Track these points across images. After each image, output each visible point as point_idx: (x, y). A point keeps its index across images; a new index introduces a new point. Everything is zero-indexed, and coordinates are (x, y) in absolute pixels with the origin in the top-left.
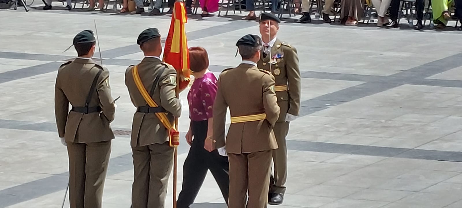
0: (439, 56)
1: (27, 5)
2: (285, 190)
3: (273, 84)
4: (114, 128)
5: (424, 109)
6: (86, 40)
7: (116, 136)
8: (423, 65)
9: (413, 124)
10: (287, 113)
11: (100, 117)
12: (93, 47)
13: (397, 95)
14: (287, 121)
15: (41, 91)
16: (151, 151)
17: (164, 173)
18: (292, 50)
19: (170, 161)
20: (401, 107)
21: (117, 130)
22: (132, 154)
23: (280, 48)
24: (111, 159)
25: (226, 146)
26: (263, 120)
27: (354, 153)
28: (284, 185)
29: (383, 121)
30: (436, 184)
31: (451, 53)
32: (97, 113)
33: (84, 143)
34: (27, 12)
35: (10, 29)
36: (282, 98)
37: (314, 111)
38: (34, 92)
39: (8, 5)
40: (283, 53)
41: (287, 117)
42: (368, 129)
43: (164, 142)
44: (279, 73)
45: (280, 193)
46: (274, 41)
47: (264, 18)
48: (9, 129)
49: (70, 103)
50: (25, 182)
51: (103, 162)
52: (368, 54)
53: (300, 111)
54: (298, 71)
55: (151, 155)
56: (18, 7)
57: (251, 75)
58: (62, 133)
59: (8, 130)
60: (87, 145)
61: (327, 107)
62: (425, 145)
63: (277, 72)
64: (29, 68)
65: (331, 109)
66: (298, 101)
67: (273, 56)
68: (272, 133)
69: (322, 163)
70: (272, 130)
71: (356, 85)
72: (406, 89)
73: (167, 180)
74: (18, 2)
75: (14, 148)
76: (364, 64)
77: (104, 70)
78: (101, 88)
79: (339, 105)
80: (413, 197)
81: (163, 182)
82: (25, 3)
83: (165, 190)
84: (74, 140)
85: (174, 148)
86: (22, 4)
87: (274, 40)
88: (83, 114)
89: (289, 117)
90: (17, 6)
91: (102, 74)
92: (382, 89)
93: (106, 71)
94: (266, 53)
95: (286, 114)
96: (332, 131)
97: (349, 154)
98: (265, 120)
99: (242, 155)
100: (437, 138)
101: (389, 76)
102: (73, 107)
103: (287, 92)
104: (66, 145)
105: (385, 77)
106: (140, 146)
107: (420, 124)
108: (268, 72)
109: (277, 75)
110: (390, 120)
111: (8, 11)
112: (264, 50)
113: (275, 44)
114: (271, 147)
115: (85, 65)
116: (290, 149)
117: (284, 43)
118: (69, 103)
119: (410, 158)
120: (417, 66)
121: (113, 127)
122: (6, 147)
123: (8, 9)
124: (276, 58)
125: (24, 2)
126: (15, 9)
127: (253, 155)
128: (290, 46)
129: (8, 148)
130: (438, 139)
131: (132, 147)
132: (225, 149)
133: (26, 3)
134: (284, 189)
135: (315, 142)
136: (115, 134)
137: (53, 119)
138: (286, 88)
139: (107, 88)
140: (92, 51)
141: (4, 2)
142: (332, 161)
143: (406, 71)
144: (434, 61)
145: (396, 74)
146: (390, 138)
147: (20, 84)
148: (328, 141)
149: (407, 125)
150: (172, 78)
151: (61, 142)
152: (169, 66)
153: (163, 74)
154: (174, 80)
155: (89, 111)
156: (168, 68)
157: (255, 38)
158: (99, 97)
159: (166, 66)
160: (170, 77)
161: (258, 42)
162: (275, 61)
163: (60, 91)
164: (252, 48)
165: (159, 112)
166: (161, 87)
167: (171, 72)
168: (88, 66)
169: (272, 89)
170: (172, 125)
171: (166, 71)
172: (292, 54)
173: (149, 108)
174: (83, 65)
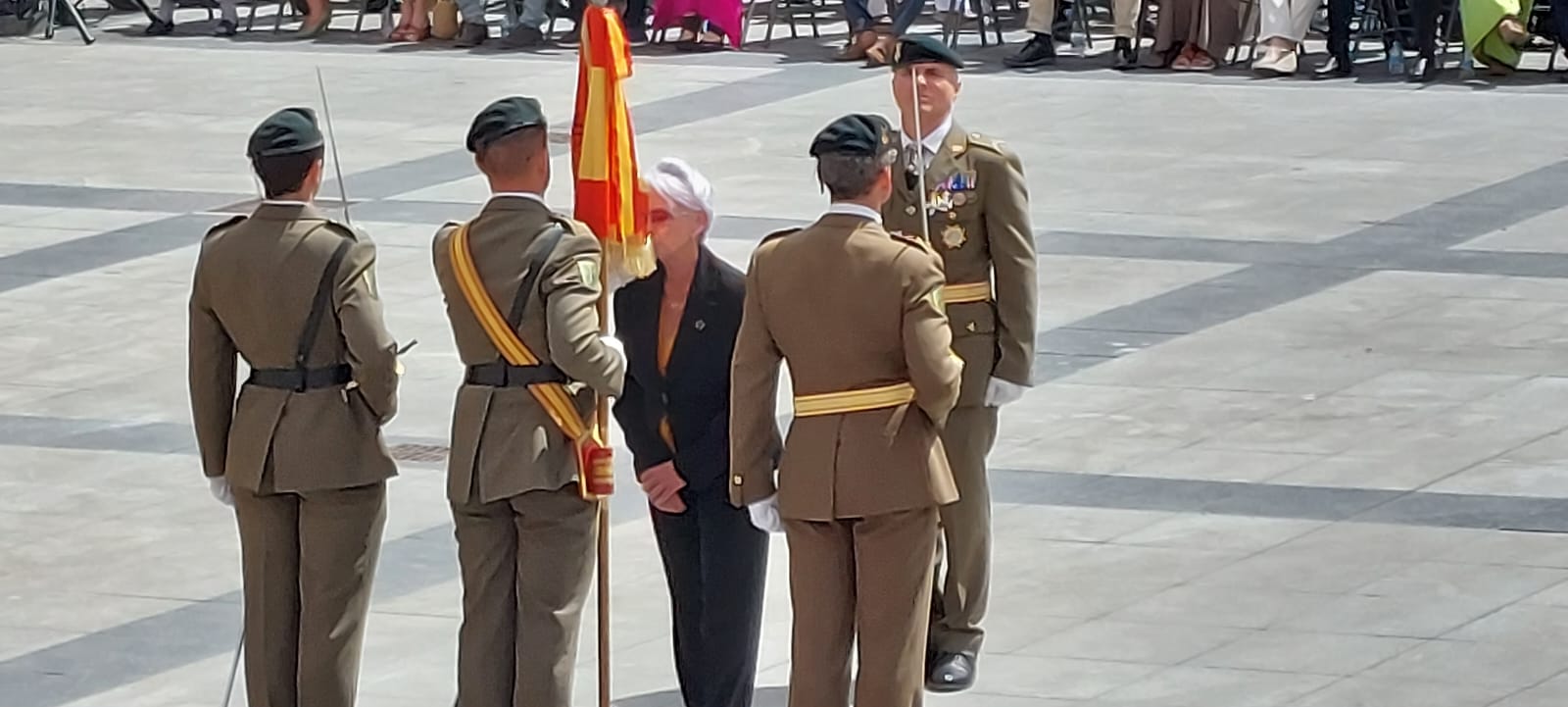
0: (1499, 172)
1: (87, 20)
2: (981, 640)
3: (940, 283)
5: (1449, 353)
6: (293, 142)
7: (403, 465)
8: (1444, 203)
9: (1410, 405)
10: (992, 374)
11: (346, 406)
12: (317, 166)
13: (1353, 308)
14: (990, 405)
15: (141, 316)
16: (523, 514)
17: (564, 590)
19: (584, 549)
20: (1366, 347)
21: (403, 446)
22: (454, 527)
23: (964, 157)
24: (384, 545)
25: (778, 498)
26: (906, 406)
27: (1213, 510)
28: (979, 625)
29: (1310, 397)
30: (1497, 610)
31: (1535, 161)
33: (295, 494)
34: (88, 47)
35: (30, 105)
36: (971, 327)
37: (1075, 367)
38: (119, 320)
39: (25, 22)
40: (974, 172)
41: (991, 390)
42: (1258, 425)
43: (566, 482)
44: (960, 241)
45: (966, 653)
46: (945, 133)
47: (911, 54)
48: (37, 449)
49: (243, 355)
50: (95, 630)
51: (359, 556)
52: (1253, 169)
53: (1035, 369)
54: (1026, 234)
55: (519, 527)
56: (54, 29)
57: (862, 252)
58: (216, 462)
60: (304, 499)
61: (1117, 352)
62: (1449, 479)
63: (954, 236)
64: (100, 236)
65: (1132, 358)
66: (1029, 337)
67: (940, 182)
68: (938, 446)
69: (1105, 546)
70: (938, 439)
71: (1211, 276)
72: (1385, 285)
73: (577, 613)
74: (57, 13)
75: (56, 514)
76: (1239, 203)
77: (357, 241)
78: (347, 302)
79: (1158, 346)
80: (1419, 657)
81: (563, 623)
82: (81, 14)
83: (570, 647)
84: (261, 485)
85: (597, 503)
86: (70, 18)
87: (945, 127)
88: (291, 394)
89: (997, 390)
90: (56, 25)
91: (350, 255)
92: (1302, 289)
93: (366, 241)
94: (916, 173)
95: (988, 380)
96: (1137, 436)
98: (912, 404)
99: (838, 526)
100: (1496, 452)
101: (1328, 243)
102: (253, 371)
103: (988, 305)
104: (228, 503)
105: (1312, 247)
106: (482, 498)
107: (1435, 404)
108: (919, 241)
109: (956, 247)
110: (1329, 394)
111: (21, 43)
113: (948, 143)
115: (292, 226)
116: (998, 500)
117: (977, 136)
118: (239, 355)
119: (1404, 522)
120: (1420, 207)
121: (392, 434)
122: (27, 508)
123: (22, 38)
124: (952, 191)
125: (78, 11)
126: (49, 37)
127: (873, 524)
128: (1001, 148)
129: (34, 513)
130: (1498, 456)
131: (452, 504)
132: (773, 506)
134: (979, 637)
135: (1081, 472)
137: (184, 413)
138: (985, 290)
139: (372, 301)
140: (313, 180)
141: (11, 14)
142: (1138, 538)
143: (1383, 224)
144: (1480, 190)
145: (1348, 236)
146: (1337, 454)
147: (68, 295)
148: (1123, 469)
149: (1392, 410)
150: (586, 267)
151: (210, 493)
152: (576, 226)
153: (555, 255)
154: (593, 277)
155: (308, 384)
156: (572, 233)
157: (876, 126)
158: (343, 332)
159: (565, 226)
160: (580, 263)
161: (885, 140)
162: (947, 199)
163: (207, 318)
164: (868, 160)
165: (543, 382)
166: (549, 299)
167: (582, 248)
168: (301, 227)
169: (936, 302)
170: (588, 427)
171: (565, 243)
172: (1006, 175)
173: (509, 368)
174: (286, 223)
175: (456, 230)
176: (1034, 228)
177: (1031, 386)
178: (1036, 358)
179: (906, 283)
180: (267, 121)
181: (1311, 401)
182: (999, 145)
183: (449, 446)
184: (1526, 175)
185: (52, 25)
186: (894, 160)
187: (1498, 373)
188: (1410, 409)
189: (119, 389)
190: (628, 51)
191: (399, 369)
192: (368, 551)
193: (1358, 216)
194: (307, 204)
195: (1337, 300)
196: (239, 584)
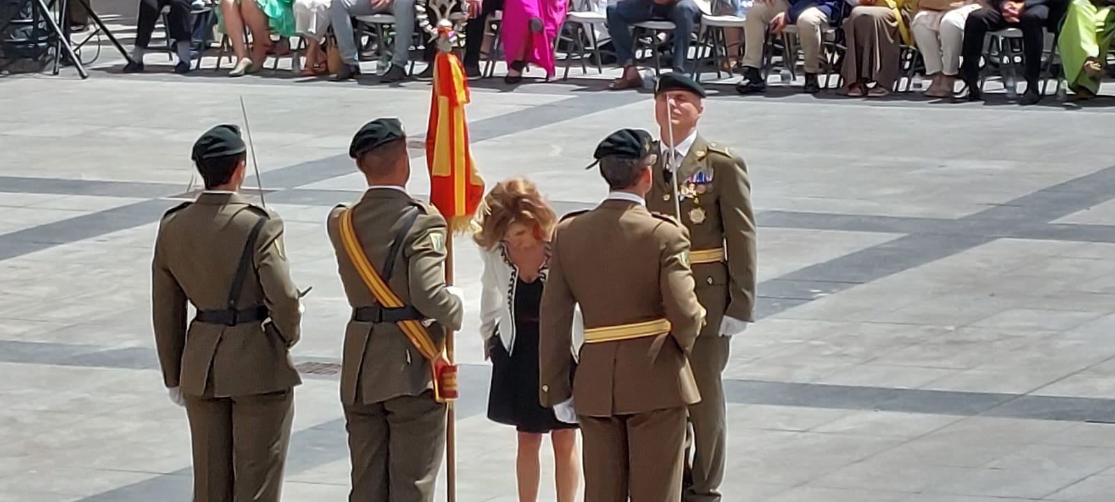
0: (1083, 169)
1: (83, 62)
2: (719, 500)
3: (686, 247)
4: (298, 359)
5: (1048, 297)
6: (224, 149)
8: (1045, 190)
9: (1022, 334)
10: (725, 313)
11: (264, 335)
12: (241, 165)
13: (981, 265)
14: (723, 336)
15: (121, 271)
16: (393, 413)
17: (423, 465)
18: (733, 163)
19: (436, 437)
20: (991, 292)
21: (309, 363)
22: (346, 422)
23: (705, 160)
24: (295, 434)
25: (574, 400)
26: (664, 336)
27: (883, 408)
28: (718, 490)
29: (951, 328)
30: (1083, 479)
32: (259, 322)
33: (229, 398)
34: (83, 81)
35: (43, 122)
36: (710, 281)
37: (784, 307)
38: (107, 274)
39: (38, 63)
40: (712, 170)
41: (723, 325)
42: (915, 348)
43: (421, 391)
44: (702, 219)
46: (692, 142)
47: (667, 84)
48: (49, 366)
49: (192, 302)
50: (90, 494)
51: (274, 443)
52: (909, 167)
53: (755, 309)
54: (748, 213)
55: (390, 423)
56: (61, 68)
57: (632, 226)
58: (172, 377)
59: (45, 369)
60: (234, 402)
61: (814, 296)
62: (1051, 386)
63: (697, 216)
64: (93, 215)
65: (824, 301)
66: (750, 287)
67: (688, 177)
69: (807, 433)
70: (687, 361)
71: (882, 242)
72: (1004, 249)
73: (432, 482)
74: (61, 56)
75: (62, 412)
76: (900, 191)
77: (269, 219)
78: (265, 261)
79: (842, 292)
81: (422, 489)
82: (78, 57)
84: (205, 393)
85: (446, 404)
86: (70, 60)
87: (691, 138)
88: (225, 327)
89: (728, 325)
90: (61, 65)
91: (265, 228)
92: (945, 251)
93: (276, 218)
94: (671, 171)
95: (722, 318)
96: (828, 356)
97: (871, 409)
98: (668, 334)
99: (615, 420)
100: (1084, 367)
101: (960, 219)
102: (198, 311)
103: (722, 265)
104: (182, 405)
105: (952, 221)
106: (365, 402)
107: (1039, 333)
108: (672, 218)
109: (698, 223)
110: (965, 326)
111: (36, 77)
112: (668, 162)
113: (693, 150)
114: (686, 400)
115: (223, 209)
117: (714, 145)
118: (189, 302)
119: (1019, 416)
123: (37, 75)
124: (696, 184)
125: (76, 55)
126: (56, 73)
127: (641, 419)
128: (730, 153)
129: (46, 411)
130: (1084, 370)
131: (344, 405)
132: (570, 406)
133: (81, 58)
134: (718, 498)
135: (789, 381)
136: (303, 371)
138: (719, 254)
139: (281, 260)
140: (239, 176)
141: (28, 57)
142: (828, 428)
143: (1002, 205)
144: (1071, 181)
145: (979, 214)
146: (968, 369)
147: (71, 256)
148: (819, 379)
149: (1009, 337)
150: (435, 237)
151: (169, 398)
152: (428, 208)
153: (413, 230)
154: (441, 243)
155: (238, 319)
156: (425, 213)
157: (641, 137)
158: (261, 282)
159: (420, 207)
160: (432, 235)
161: (647, 147)
162: (693, 188)
163: (164, 275)
164: (635, 161)
165: (407, 320)
166: (410, 260)
167: (433, 224)
168: (230, 210)
169: (684, 260)
170: (439, 351)
171: (421, 221)
172: (735, 172)
173: (383, 310)
174: (219, 207)
175: (344, 211)
176: (755, 208)
177: (752, 322)
178: (756, 300)
179: (663, 247)
180: (206, 134)
181: (950, 331)
182: (729, 150)
183: (341, 364)
184: (1104, 171)
185: (58, 64)
186: (655, 162)
187: (1084, 311)
188: (1021, 337)
189: (104, 324)
190: (466, 84)
191: (302, 309)
192: (282, 438)
193: (986, 200)
194: (235, 193)
195: (970, 259)
196: (190, 463)
